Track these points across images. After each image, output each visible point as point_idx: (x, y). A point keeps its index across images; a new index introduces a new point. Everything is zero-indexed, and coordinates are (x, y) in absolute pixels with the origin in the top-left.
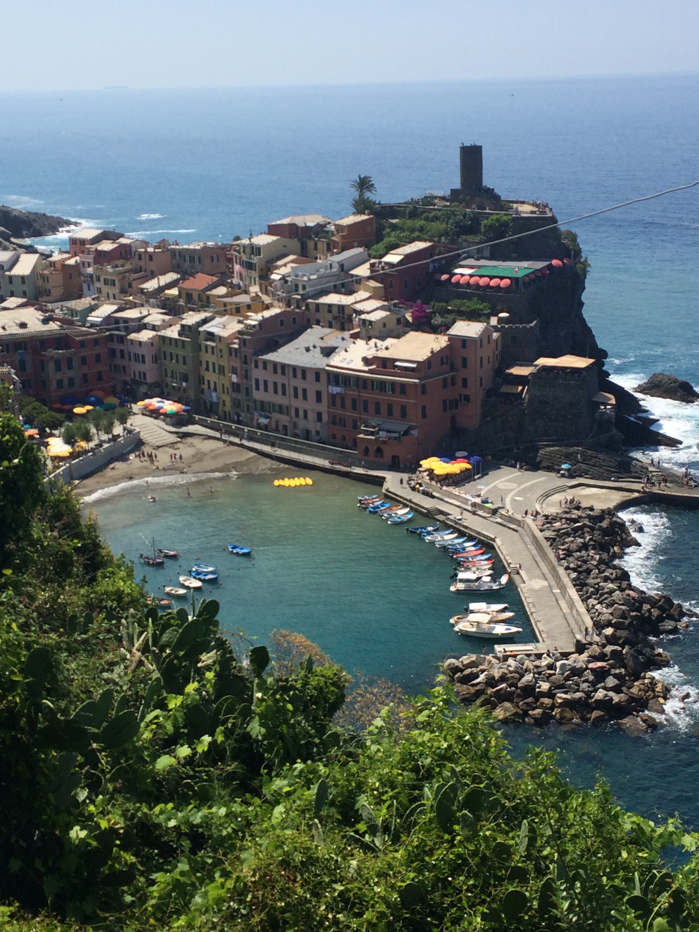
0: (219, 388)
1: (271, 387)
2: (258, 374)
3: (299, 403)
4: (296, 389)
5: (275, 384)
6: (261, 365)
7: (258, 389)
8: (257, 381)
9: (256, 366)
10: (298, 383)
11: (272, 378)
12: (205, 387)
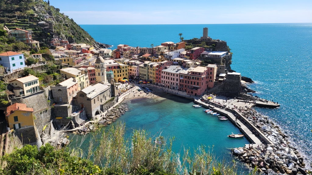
0: (153, 77)
1: (165, 78)
2: (163, 75)
3: (173, 81)
4: (172, 78)
5: (167, 77)
6: (163, 73)
7: (162, 78)
8: (162, 76)
9: (162, 73)
10: (173, 77)
11: (166, 75)
12: (149, 77)
